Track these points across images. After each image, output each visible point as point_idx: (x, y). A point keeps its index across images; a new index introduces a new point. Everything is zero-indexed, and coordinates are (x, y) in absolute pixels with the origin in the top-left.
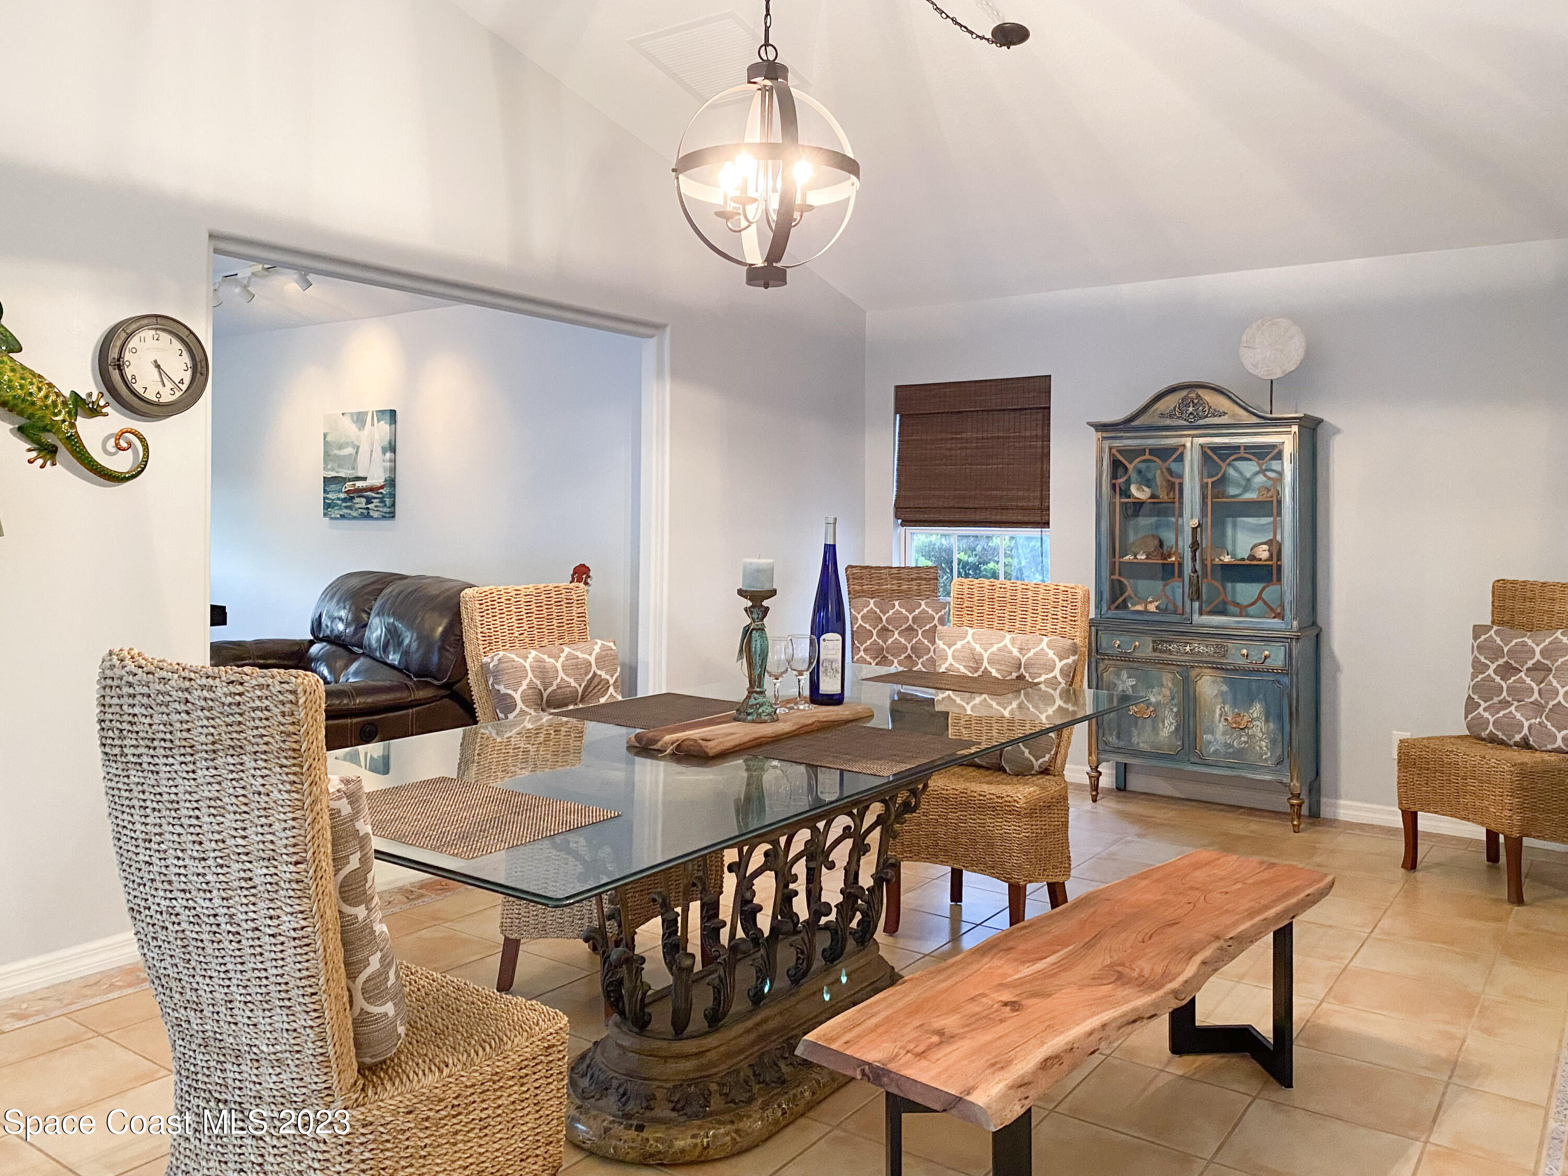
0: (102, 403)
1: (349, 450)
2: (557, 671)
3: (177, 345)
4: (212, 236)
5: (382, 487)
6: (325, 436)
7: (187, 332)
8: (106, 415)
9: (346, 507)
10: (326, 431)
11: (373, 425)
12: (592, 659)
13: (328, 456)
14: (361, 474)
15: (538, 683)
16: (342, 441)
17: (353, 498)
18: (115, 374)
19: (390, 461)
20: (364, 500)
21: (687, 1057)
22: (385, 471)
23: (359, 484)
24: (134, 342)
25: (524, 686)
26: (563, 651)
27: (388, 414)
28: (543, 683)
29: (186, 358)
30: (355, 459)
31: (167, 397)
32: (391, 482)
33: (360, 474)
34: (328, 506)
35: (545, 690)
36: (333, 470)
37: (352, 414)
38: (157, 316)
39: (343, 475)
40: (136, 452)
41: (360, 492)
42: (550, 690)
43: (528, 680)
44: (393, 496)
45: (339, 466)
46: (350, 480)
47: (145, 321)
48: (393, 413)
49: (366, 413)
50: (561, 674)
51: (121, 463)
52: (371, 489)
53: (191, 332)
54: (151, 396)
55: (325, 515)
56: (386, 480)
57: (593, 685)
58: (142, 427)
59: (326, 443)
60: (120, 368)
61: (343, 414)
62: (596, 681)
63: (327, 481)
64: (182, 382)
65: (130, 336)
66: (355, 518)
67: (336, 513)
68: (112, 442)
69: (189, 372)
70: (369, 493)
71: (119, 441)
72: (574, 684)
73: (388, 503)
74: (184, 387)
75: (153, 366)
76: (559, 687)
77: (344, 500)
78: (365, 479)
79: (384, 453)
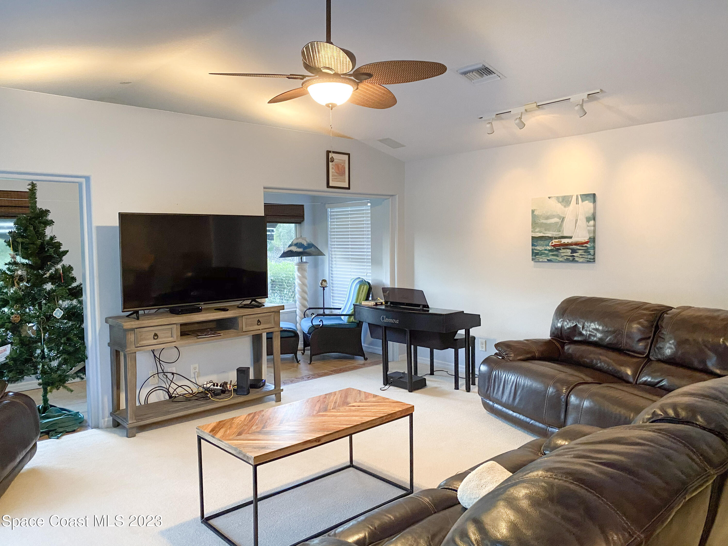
1: (556, 220)
5: (587, 243)
6: (533, 211)
10: (533, 208)
11: (577, 203)
13: (535, 223)
16: (549, 214)
19: (592, 226)
22: (587, 233)
23: (565, 241)
27: (590, 196)
30: (561, 226)
33: (565, 235)
36: (540, 232)
37: (558, 197)
39: (550, 235)
41: (566, 246)
45: (546, 230)
46: (556, 238)
48: (594, 195)
49: (571, 197)
52: (576, 244)
56: (590, 238)
59: (534, 216)
61: (549, 198)
70: (574, 246)
78: (571, 237)
79: (586, 221)
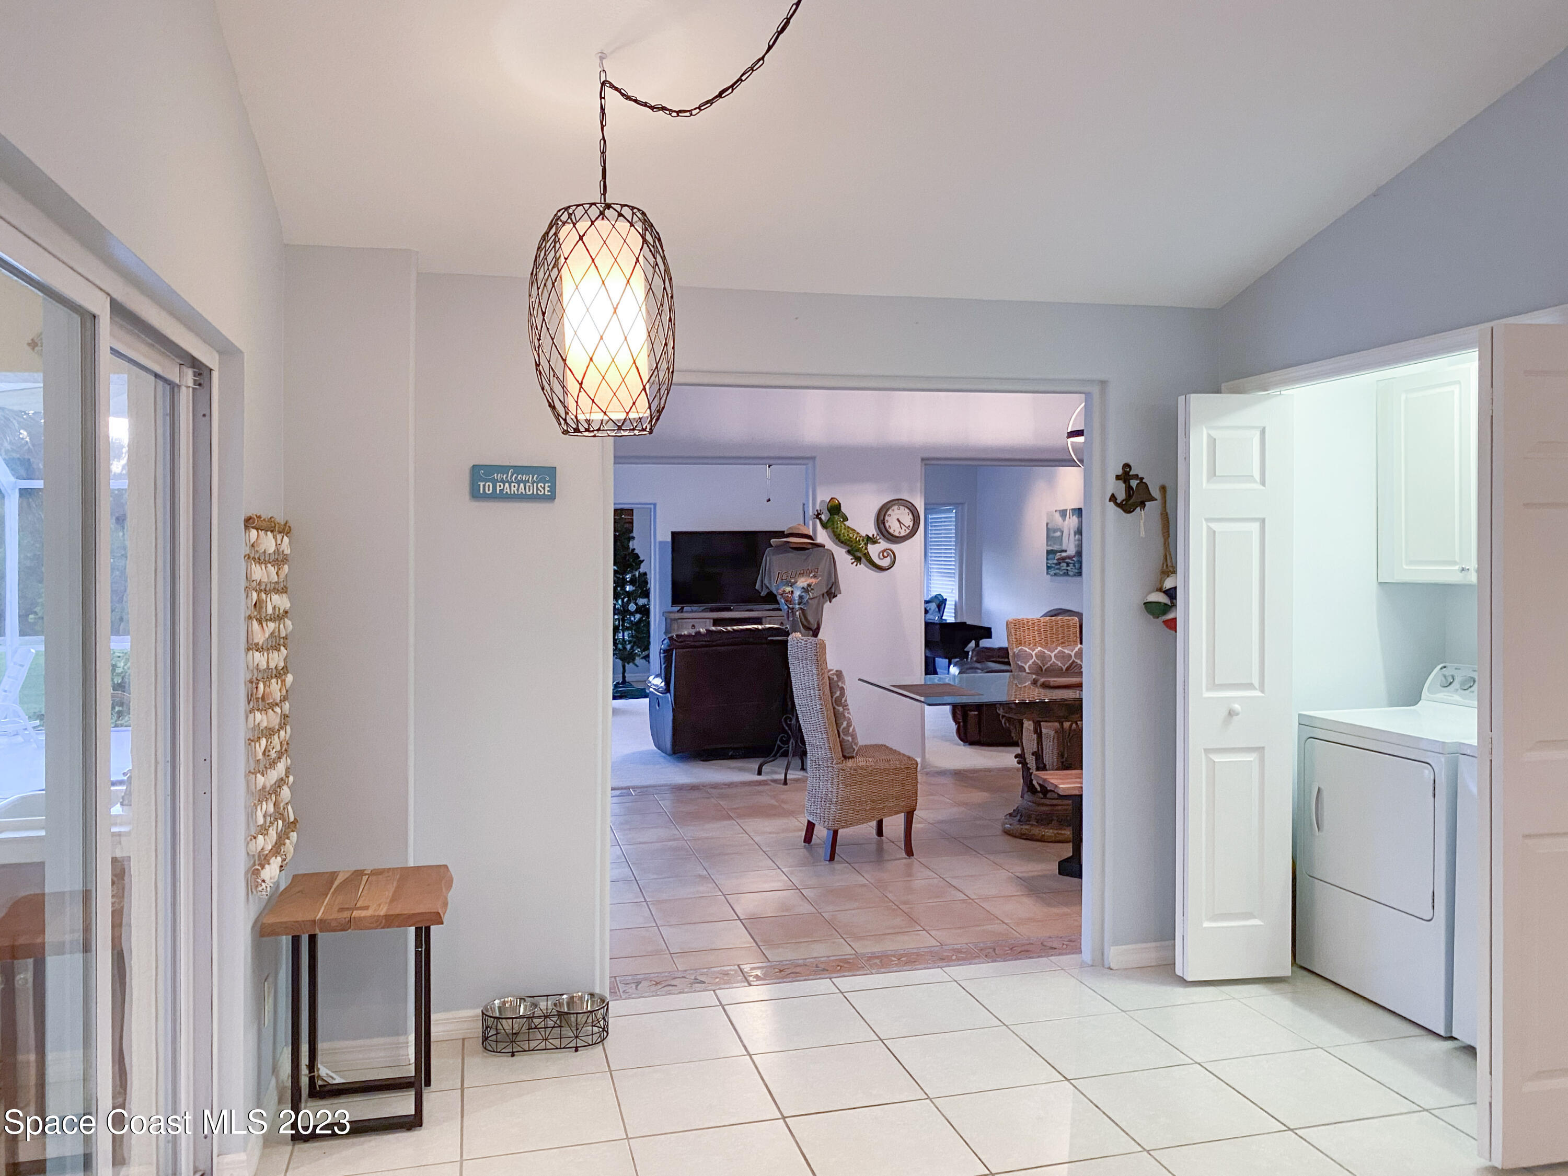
0: (878, 538)
1: (1058, 534)
2: (1051, 658)
3: (907, 511)
4: (923, 460)
5: (1074, 557)
6: (1047, 524)
7: (911, 505)
8: (880, 543)
9: (1057, 569)
10: (1047, 521)
11: (1070, 517)
12: (1073, 654)
13: (1048, 537)
14: (1064, 548)
15: (1039, 662)
16: (1055, 527)
17: (1060, 563)
18: (882, 526)
19: (1078, 540)
20: (1065, 565)
21: (1047, 805)
22: (1075, 547)
23: (1064, 554)
24: (890, 512)
25: (1031, 662)
26: (1057, 649)
27: (1077, 511)
28: (1043, 664)
29: (911, 516)
30: (1062, 539)
31: (903, 534)
32: (1079, 554)
34: (1048, 568)
35: (1044, 666)
36: (1050, 545)
37: (1060, 511)
38: (898, 500)
39: (1056, 549)
40: (891, 559)
41: (1064, 560)
42: (1046, 667)
43: (1033, 660)
44: (1080, 562)
45: (1053, 544)
46: (1059, 552)
47: (894, 502)
48: (1080, 510)
49: (1066, 510)
50: (1053, 659)
51: (885, 563)
52: (1070, 558)
53: (913, 505)
54: (897, 534)
55: (1048, 573)
56: (1076, 553)
57: (1073, 666)
58: (894, 547)
59: (1048, 529)
60: (884, 524)
61: (1056, 511)
62: (1074, 665)
63: (1048, 552)
64: (909, 526)
65: (888, 510)
66: (1061, 575)
67: (1052, 572)
68: (881, 554)
69: (912, 522)
70: (1068, 560)
71: (884, 553)
72: (1060, 664)
73: (1077, 567)
74: (910, 528)
75: (897, 522)
76: (1051, 665)
77: (1056, 564)
78: (1066, 551)
79: (1075, 535)
